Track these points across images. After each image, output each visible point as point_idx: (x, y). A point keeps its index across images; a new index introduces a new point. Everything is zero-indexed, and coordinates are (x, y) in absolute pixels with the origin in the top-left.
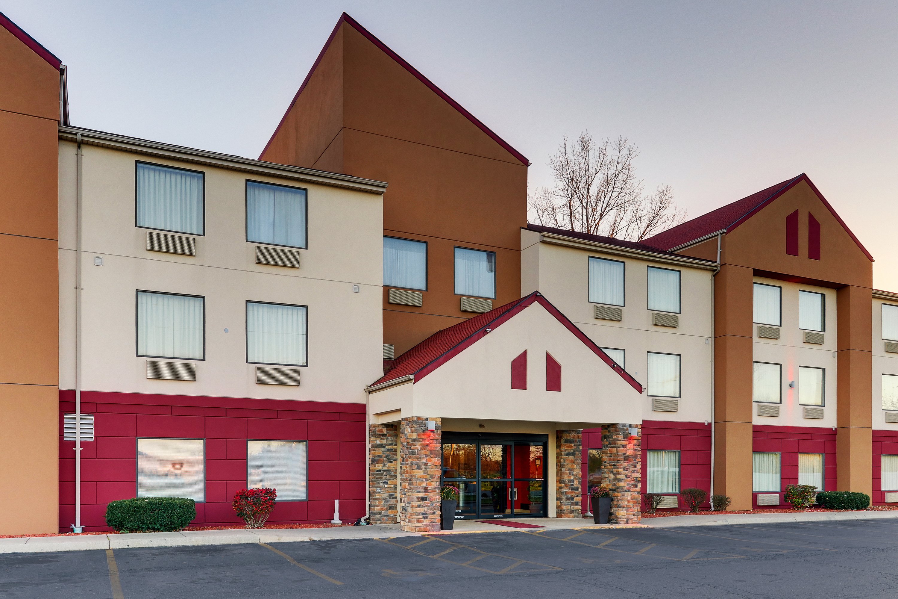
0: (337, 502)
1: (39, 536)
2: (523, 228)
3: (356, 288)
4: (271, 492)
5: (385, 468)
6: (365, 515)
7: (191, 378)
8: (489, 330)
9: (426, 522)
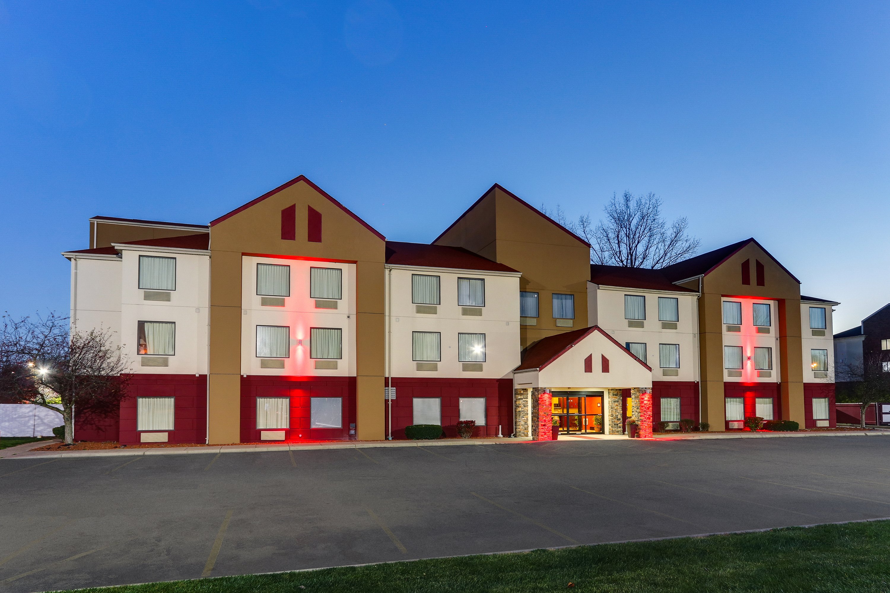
0: (500, 426)
2: (588, 281)
3: (508, 324)
4: (473, 422)
6: (513, 433)
7: (435, 370)
8: (573, 345)
9: (546, 436)
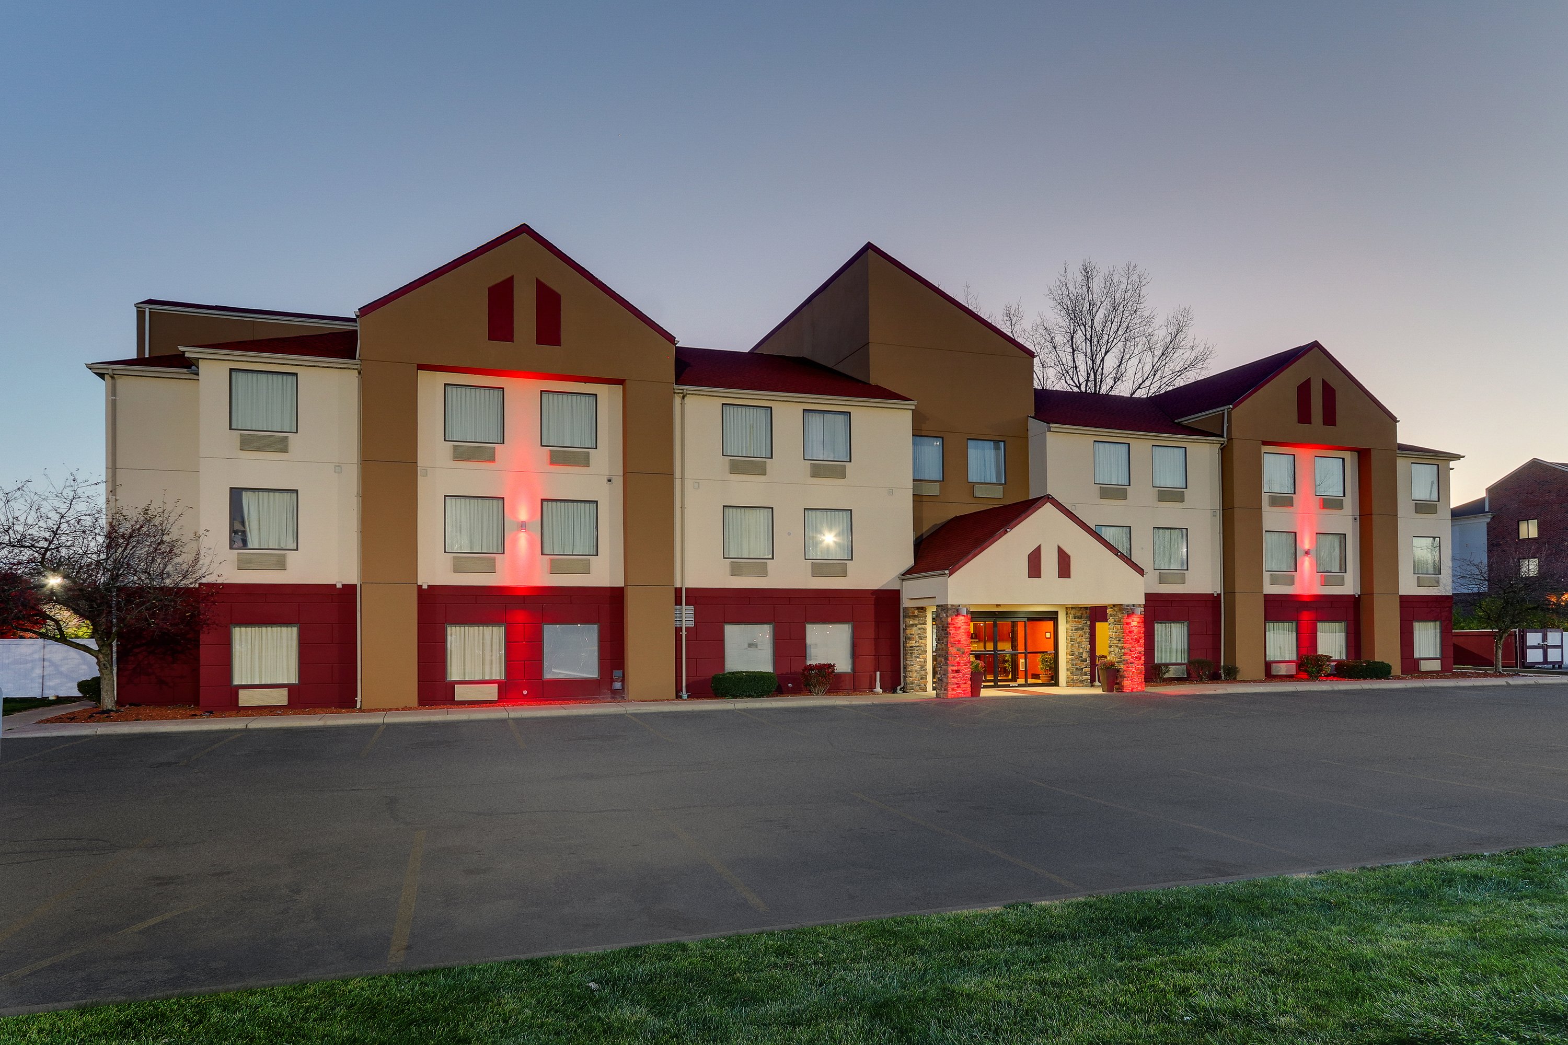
0: (878, 673)
1: (653, 701)
2: (1030, 417)
3: (891, 492)
4: (830, 666)
5: (917, 644)
6: (900, 685)
7: (764, 573)
8: (1008, 530)
9: (959, 690)
